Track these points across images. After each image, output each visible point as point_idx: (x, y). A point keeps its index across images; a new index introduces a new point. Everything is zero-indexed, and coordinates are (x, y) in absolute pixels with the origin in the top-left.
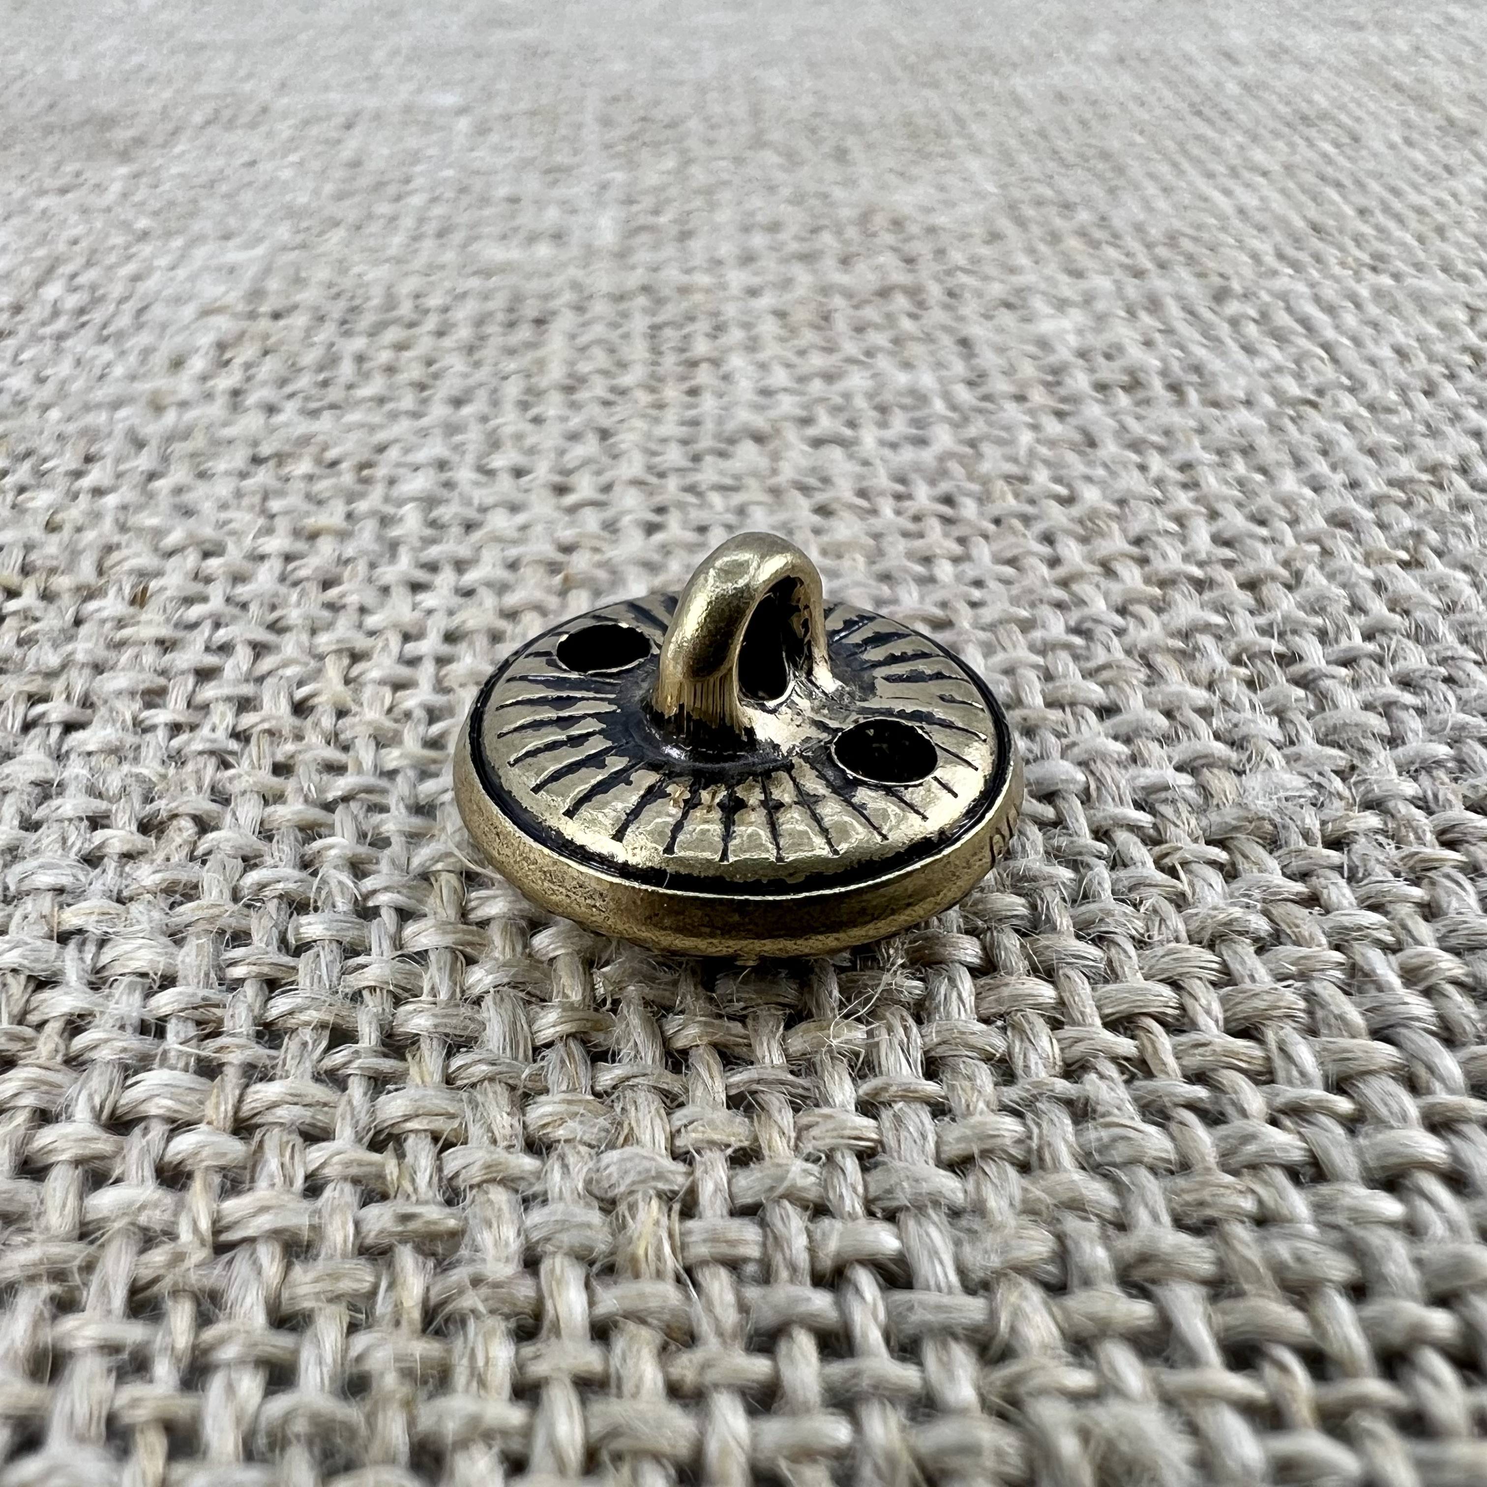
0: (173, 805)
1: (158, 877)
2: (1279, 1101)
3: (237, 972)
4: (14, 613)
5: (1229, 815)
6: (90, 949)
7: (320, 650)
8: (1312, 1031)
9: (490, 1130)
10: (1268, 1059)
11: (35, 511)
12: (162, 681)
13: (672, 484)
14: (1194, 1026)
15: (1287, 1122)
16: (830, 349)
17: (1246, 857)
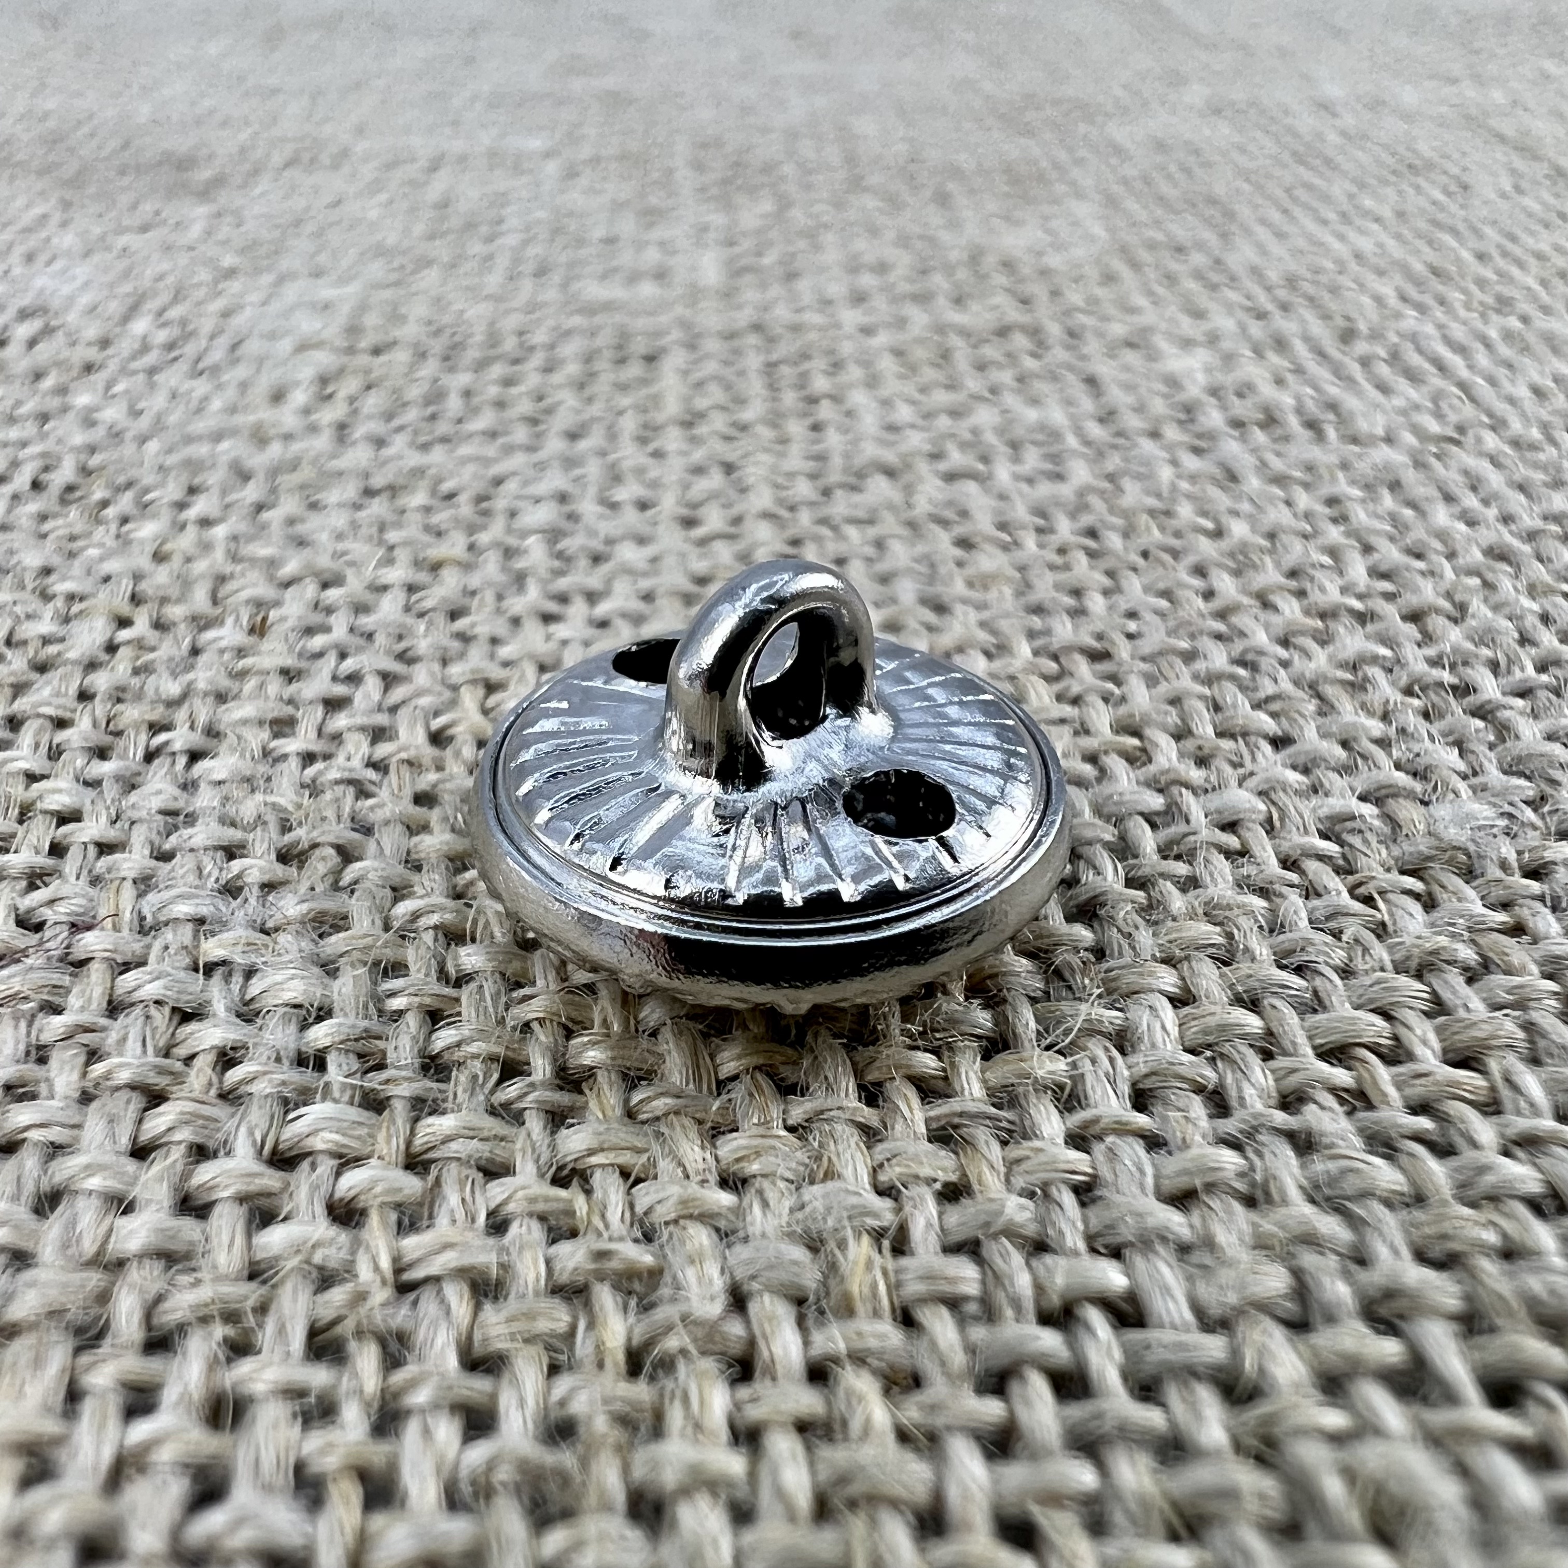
0: (315, 834)
1: (305, 907)
2: (1511, 1132)
3: (396, 1003)
4: (129, 642)
5: (1423, 845)
6: (237, 980)
7: (454, 680)
8: (1534, 1061)
9: (681, 1164)
10: (1493, 1089)
11: (142, 542)
12: (290, 710)
13: (805, 518)
14: (1410, 1057)
15: (1520, 1153)
16: (952, 386)
17: (1443, 887)
